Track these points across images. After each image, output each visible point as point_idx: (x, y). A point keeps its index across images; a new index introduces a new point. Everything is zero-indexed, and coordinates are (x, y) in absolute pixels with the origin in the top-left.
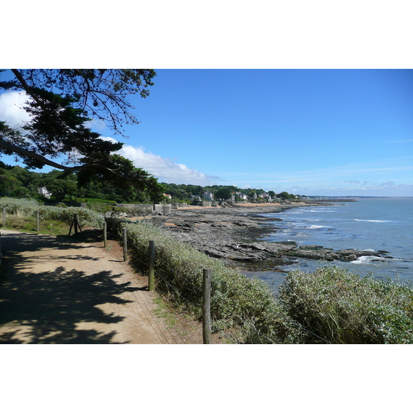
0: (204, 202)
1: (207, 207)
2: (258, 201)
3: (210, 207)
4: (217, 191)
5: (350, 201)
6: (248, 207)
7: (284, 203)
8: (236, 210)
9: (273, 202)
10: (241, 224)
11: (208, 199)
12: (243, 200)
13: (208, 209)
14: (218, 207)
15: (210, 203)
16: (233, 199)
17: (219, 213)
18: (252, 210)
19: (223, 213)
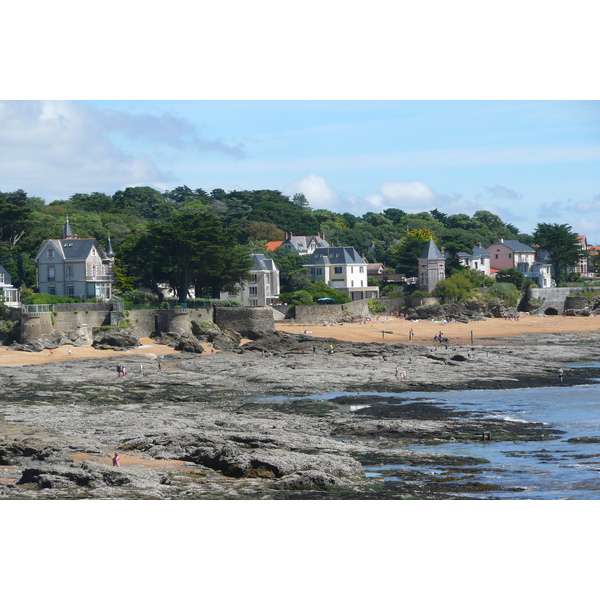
0: (43, 318)
1: (64, 351)
2: (455, 303)
3: (86, 350)
4: (142, 226)
6: (364, 350)
8: (270, 368)
10: (244, 458)
11: (74, 295)
12: (341, 298)
13: (68, 364)
14: (150, 349)
15: (86, 324)
16: (271, 288)
17: (138, 394)
18: (383, 370)
19: (171, 393)
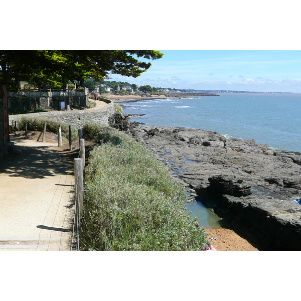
5: (212, 95)
7: (144, 96)
9: (135, 94)
